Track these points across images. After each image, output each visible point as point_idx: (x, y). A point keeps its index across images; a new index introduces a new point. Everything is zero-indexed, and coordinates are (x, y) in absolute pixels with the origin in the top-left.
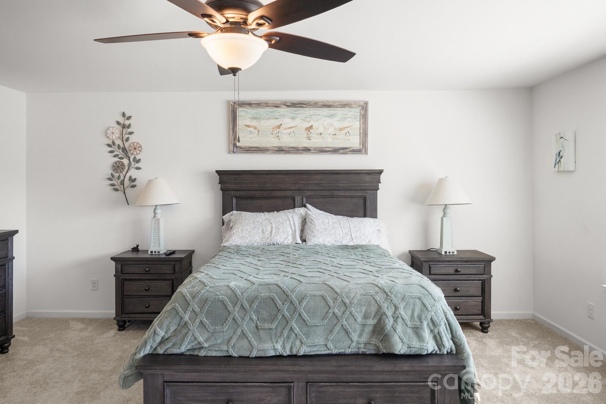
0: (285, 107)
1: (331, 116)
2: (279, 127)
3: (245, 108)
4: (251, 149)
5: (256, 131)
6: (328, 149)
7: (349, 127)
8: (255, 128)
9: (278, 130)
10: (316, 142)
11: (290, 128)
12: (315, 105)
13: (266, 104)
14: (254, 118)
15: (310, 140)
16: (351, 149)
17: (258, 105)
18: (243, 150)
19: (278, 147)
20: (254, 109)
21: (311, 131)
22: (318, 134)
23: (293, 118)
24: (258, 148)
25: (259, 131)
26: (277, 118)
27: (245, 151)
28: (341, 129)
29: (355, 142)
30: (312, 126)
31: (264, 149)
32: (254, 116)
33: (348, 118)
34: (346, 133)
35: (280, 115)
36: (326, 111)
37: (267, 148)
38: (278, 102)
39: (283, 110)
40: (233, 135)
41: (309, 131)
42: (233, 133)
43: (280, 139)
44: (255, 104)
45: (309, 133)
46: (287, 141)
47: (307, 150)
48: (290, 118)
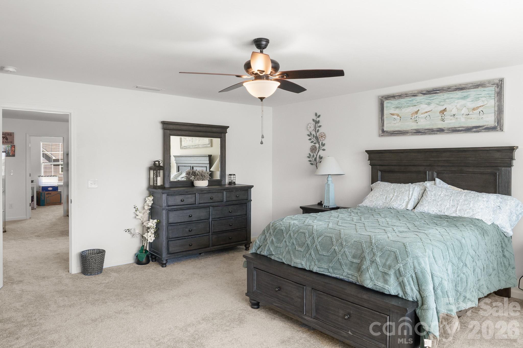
0: (422, 95)
1: (464, 98)
2: (417, 112)
3: (390, 100)
4: (395, 133)
5: (399, 117)
6: (461, 129)
7: (483, 106)
8: (398, 115)
9: (416, 115)
10: (450, 122)
11: (426, 112)
12: (448, 89)
13: (405, 95)
14: (397, 108)
15: (444, 121)
16: (485, 127)
17: (400, 96)
18: (389, 134)
19: (415, 130)
20: (397, 100)
21: (445, 113)
22: (451, 116)
23: (429, 104)
24: (400, 131)
25: (400, 117)
26: (415, 106)
27: (390, 135)
28: (474, 109)
29: (490, 120)
30: (446, 108)
31: (404, 132)
32: (397, 106)
33: (481, 97)
34: (480, 112)
35: (418, 102)
36: (459, 94)
37: (407, 131)
38: (416, 92)
39: (420, 98)
40: (381, 123)
41: (443, 114)
42: (382, 121)
43: (417, 123)
44: (397, 96)
45: (443, 115)
46: (423, 124)
47: (441, 131)
48: (426, 104)
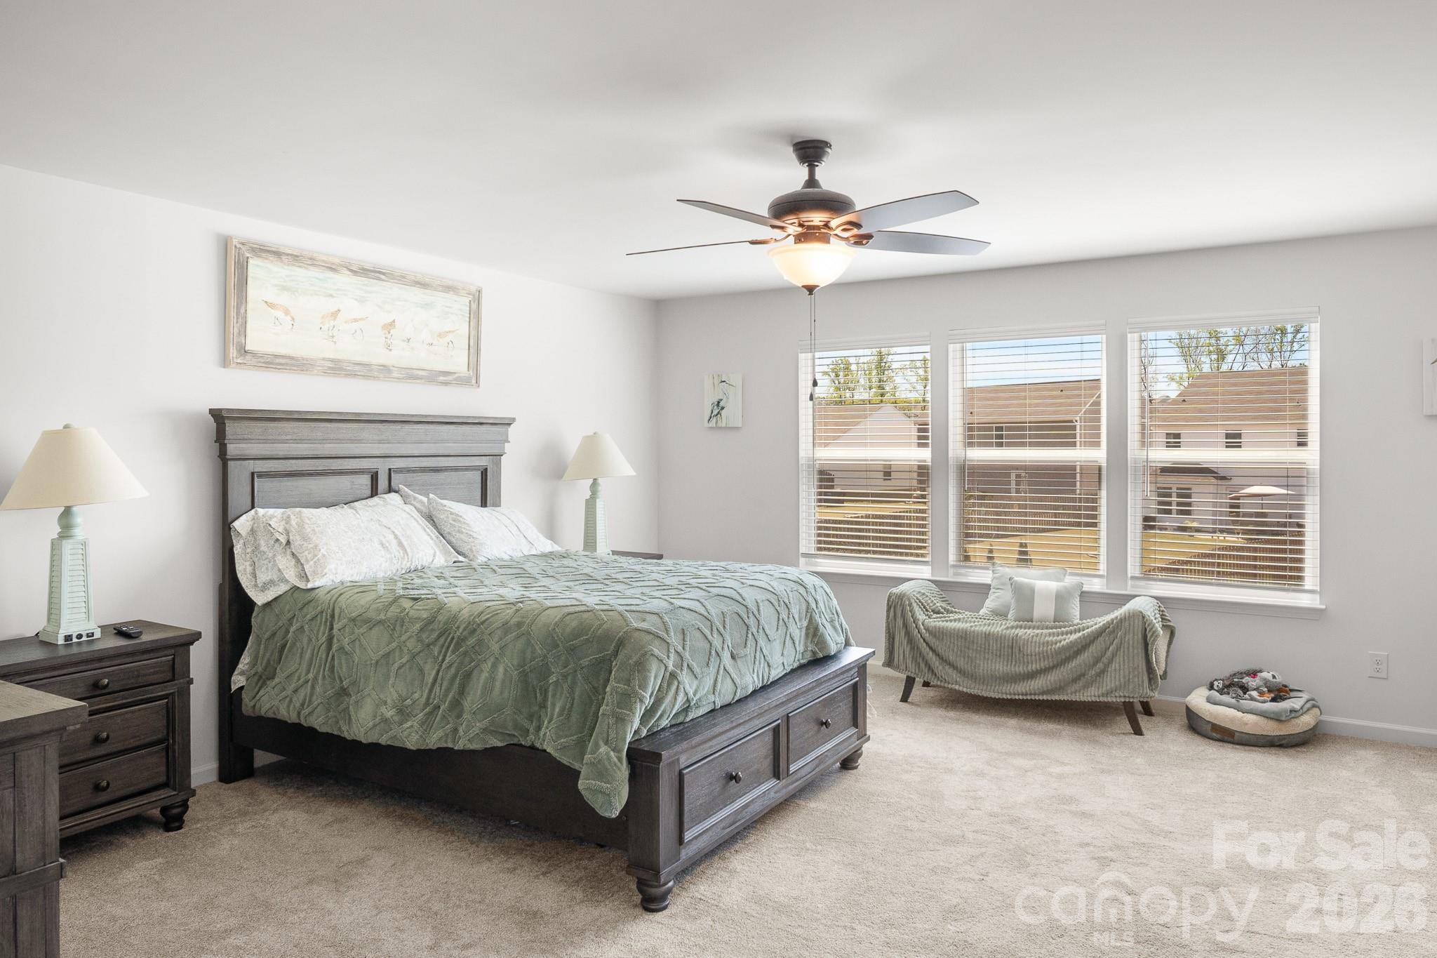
0: (350, 273)
1: (427, 306)
2: (335, 315)
3: (266, 261)
4: (277, 361)
5: (288, 318)
6: (421, 373)
7: (453, 331)
8: (287, 312)
9: (332, 323)
10: (400, 356)
11: (356, 320)
12: (401, 278)
13: (311, 259)
14: (285, 288)
15: (391, 350)
16: (456, 375)
17: (296, 259)
18: (260, 362)
19: (332, 361)
20: (286, 267)
21: (391, 331)
22: (404, 341)
23: (362, 301)
24: (291, 358)
25: (293, 319)
26: (331, 296)
27: (263, 365)
28: (440, 335)
29: (458, 362)
30: (394, 322)
31: (305, 362)
32: (285, 284)
33: (452, 314)
34: (449, 344)
35: (338, 290)
36: (417, 294)
37: (312, 360)
38: (336, 261)
39: (344, 280)
40: (237, 322)
41: (389, 333)
42: (237, 318)
43: (335, 343)
44: (288, 255)
45: (389, 336)
46: (348, 348)
47: (385, 371)
48: (356, 300)
